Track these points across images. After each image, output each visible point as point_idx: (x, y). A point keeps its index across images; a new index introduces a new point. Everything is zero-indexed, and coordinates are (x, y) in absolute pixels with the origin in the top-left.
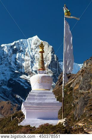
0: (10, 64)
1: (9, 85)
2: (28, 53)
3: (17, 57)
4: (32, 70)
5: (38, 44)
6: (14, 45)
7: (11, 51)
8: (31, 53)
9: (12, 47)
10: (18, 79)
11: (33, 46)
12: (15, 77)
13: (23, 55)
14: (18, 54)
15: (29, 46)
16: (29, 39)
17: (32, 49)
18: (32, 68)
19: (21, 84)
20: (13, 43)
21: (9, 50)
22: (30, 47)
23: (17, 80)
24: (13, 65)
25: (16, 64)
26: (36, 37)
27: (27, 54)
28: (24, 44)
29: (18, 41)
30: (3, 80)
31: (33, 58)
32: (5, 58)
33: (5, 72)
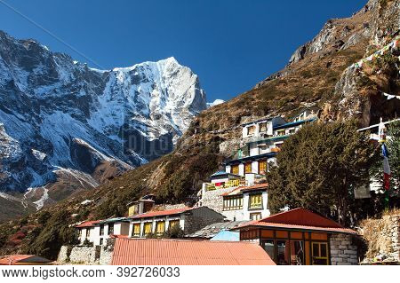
0: (127, 100)
3: (139, 90)
4: (163, 112)
5: (174, 71)
6: (135, 70)
7: (129, 79)
8: (162, 85)
9: (130, 72)
11: (166, 74)
14: (140, 86)
15: (160, 73)
16: (161, 61)
17: (165, 78)
18: (162, 108)
19: (142, 134)
20: (134, 68)
21: (127, 78)
22: (162, 75)
23: (136, 127)
24: (130, 101)
25: (136, 101)
26: (172, 60)
29: (142, 64)
30: (113, 126)
31: (165, 92)
32: (118, 89)
33: (117, 113)
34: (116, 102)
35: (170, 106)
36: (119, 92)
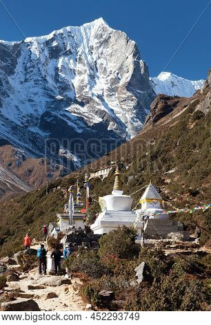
0: (45, 80)
1: (44, 125)
2: (83, 57)
3: (59, 66)
4: (93, 94)
5: (104, 37)
6: (53, 40)
7: (46, 53)
8: (89, 57)
9: (48, 43)
10: (62, 113)
11: (94, 42)
12: (56, 109)
13: (72, 61)
14: (61, 60)
15: (85, 41)
16: (85, 25)
17: (92, 48)
18: (91, 88)
19: (70, 123)
20: (51, 36)
21: (43, 50)
22: (88, 43)
23: (61, 115)
24: (51, 81)
25: (57, 81)
26: (99, 22)
27: (80, 59)
28: (73, 37)
29: (61, 31)
30: (31, 116)
31: (93, 68)
32: (33, 67)
33: (35, 98)
34: (32, 83)
35: (102, 86)
36: (35, 70)
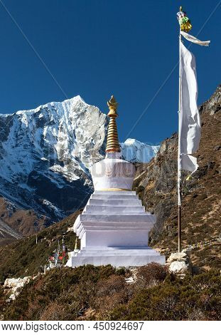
0: (33, 145)
1: (32, 182)
2: (64, 127)
3: (44, 134)
4: (72, 157)
5: (81, 110)
6: (39, 112)
7: (34, 123)
8: (69, 127)
9: (35, 115)
10: (46, 172)
11: (73, 115)
12: (41, 169)
13: (54, 130)
14: (46, 129)
15: (66, 113)
16: (66, 101)
17: (71, 119)
18: (70, 152)
19: (53, 181)
20: (38, 109)
21: (31, 121)
22: (68, 115)
23: (45, 174)
24: (37, 146)
25: (42, 146)
26: (78, 98)
27: (62, 128)
28: (56, 111)
29: (46, 105)
30: (21, 174)
31: (72, 135)
32: (23, 134)
33: (24, 160)
34: (22, 147)
35: (79, 150)
36: (24, 137)
